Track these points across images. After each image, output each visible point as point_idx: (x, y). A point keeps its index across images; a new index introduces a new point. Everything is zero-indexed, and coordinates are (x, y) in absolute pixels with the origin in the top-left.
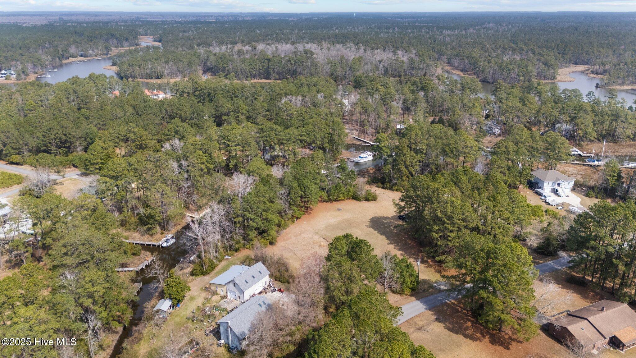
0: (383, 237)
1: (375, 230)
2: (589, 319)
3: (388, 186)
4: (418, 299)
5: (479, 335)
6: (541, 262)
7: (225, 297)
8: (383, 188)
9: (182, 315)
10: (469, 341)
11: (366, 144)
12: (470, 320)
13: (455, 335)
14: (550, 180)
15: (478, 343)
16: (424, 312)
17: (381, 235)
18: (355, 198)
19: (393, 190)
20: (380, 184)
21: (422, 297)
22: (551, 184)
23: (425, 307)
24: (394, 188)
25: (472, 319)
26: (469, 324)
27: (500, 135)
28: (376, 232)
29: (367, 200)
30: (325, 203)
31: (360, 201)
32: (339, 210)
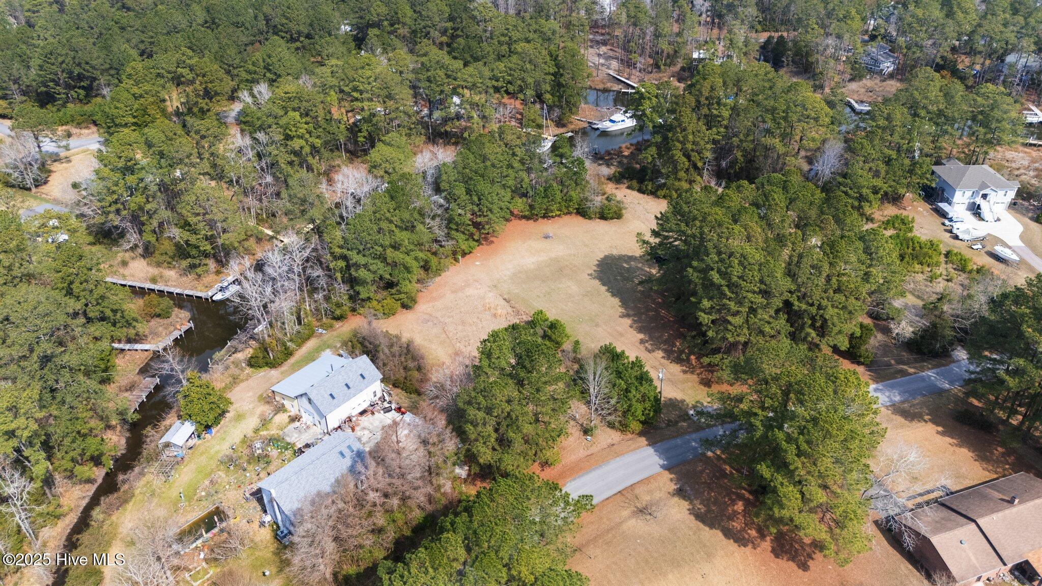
0: (616, 301)
1: (604, 285)
2: (981, 521)
3: (650, 187)
4: (652, 443)
5: (753, 533)
6: (912, 370)
7: (295, 419)
8: (640, 191)
9: (212, 451)
10: (731, 545)
11: (630, 91)
12: (741, 497)
13: (707, 529)
14: (968, 187)
15: (748, 549)
16: (658, 474)
17: (613, 295)
18: (582, 212)
19: (658, 197)
20: (635, 183)
21: (662, 440)
22: (969, 193)
23: (661, 462)
24: (659, 193)
25: (747, 495)
26: (740, 506)
27: (891, 76)
28: (604, 288)
29: (603, 217)
30: (523, 221)
31: (590, 218)
32: (547, 237)
